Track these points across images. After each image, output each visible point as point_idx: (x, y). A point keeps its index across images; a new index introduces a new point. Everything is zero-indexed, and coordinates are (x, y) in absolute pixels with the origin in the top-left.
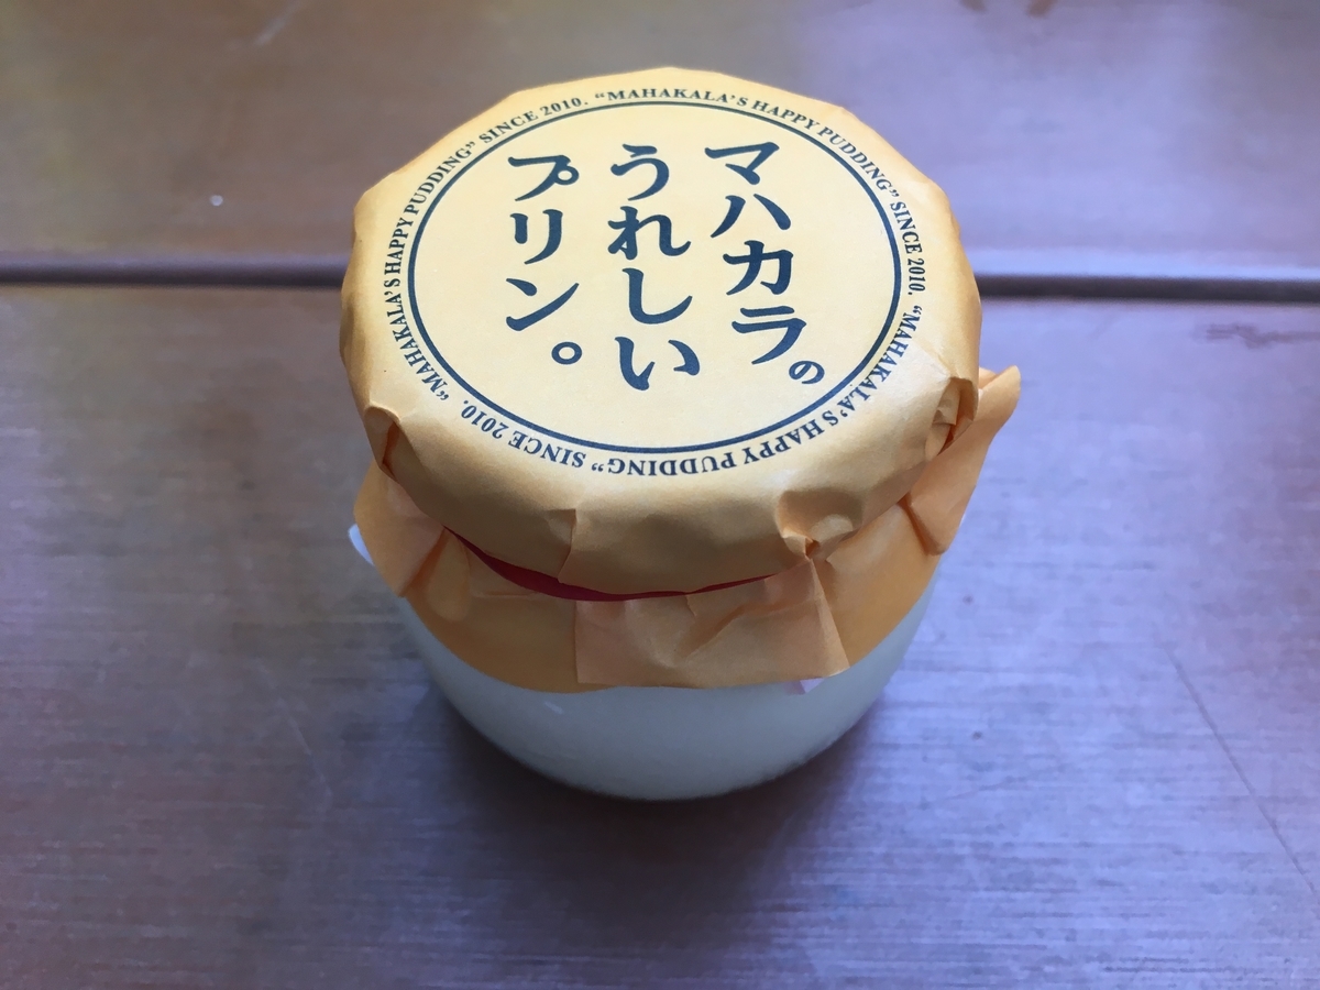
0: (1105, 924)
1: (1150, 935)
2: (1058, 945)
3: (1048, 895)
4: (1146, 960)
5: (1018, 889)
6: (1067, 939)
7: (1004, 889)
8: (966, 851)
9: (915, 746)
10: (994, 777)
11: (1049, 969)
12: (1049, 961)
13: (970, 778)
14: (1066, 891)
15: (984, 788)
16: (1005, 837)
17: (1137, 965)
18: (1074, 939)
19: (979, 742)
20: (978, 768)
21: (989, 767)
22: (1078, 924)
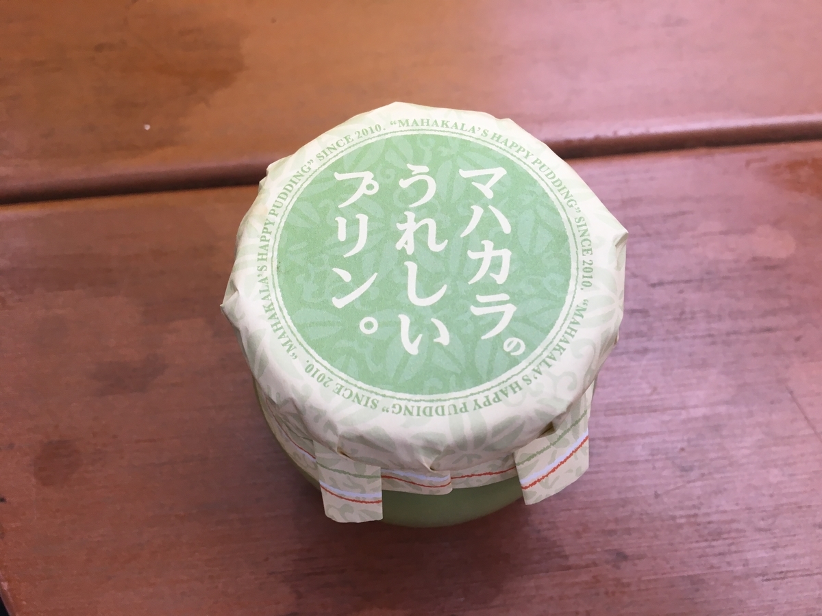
0: (762, 554)
1: (788, 557)
2: (739, 569)
3: (730, 541)
4: (787, 572)
5: (714, 540)
6: (744, 565)
7: (706, 540)
8: (683, 521)
9: (647, 461)
10: (694, 474)
11: (736, 583)
12: (736, 578)
13: (681, 476)
14: (741, 537)
15: (689, 482)
16: (704, 510)
17: (782, 576)
18: (748, 565)
19: (684, 454)
20: (684, 469)
21: (691, 469)
22: (749, 556)
